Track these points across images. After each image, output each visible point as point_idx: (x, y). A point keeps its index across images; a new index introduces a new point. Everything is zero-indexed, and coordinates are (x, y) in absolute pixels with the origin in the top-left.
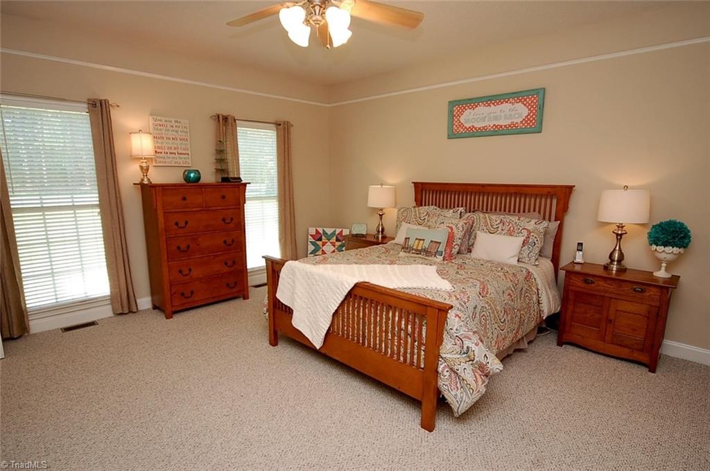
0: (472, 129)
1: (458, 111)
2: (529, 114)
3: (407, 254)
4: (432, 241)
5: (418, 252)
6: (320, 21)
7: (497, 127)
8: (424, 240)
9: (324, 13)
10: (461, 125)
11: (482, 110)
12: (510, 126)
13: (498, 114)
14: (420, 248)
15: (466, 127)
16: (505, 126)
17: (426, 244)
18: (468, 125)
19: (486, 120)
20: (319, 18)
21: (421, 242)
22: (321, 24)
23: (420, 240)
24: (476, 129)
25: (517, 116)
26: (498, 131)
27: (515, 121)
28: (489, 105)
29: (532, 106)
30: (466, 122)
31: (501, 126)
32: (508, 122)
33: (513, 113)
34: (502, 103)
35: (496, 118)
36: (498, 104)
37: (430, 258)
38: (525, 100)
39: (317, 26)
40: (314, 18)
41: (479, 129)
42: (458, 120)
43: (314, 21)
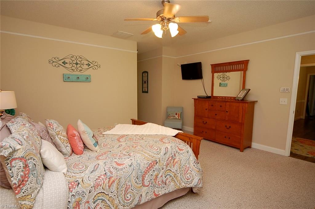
6: (167, 28)
20: (167, 27)
22: (167, 29)
39: (166, 30)
40: (164, 27)
43: (164, 28)
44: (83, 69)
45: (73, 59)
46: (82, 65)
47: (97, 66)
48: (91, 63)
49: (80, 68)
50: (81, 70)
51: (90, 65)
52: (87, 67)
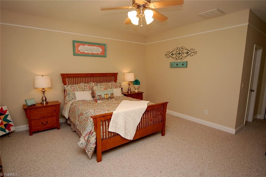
0: (83, 53)
1: (77, 45)
2: (102, 51)
3: (102, 101)
4: (111, 94)
5: (107, 99)
6: (142, 15)
7: (93, 54)
8: (108, 94)
9: (144, 12)
10: (79, 51)
11: (86, 46)
12: (97, 54)
13: (93, 49)
14: (108, 97)
15: (81, 52)
16: (95, 54)
17: (110, 95)
18: (82, 51)
19: (89, 50)
20: (142, 14)
21: (107, 95)
22: (143, 16)
23: (107, 94)
24: (85, 53)
25: (99, 51)
26: (93, 55)
27: (99, 53)
28: (89, 46)
29: (103, 49)
30: (81, 50)
31: (94, 54)
32: (96, 53)
33: (98, 50)
34: (94, 46)
35: (92, 51)
36: (92, 46)
37: (112, 100)
38: (101, 47)
39: (141, 17)
41: (86, 53)
42: (77, 48)
43: (140, 15)
44: (183, 57)
45: (177, 50)
46: (183, 54)
47: (193, 52)
48: (189, 51)
49: (181, 57)
50: (182, 58)
51: (188, 53)
52: (186, 55)
